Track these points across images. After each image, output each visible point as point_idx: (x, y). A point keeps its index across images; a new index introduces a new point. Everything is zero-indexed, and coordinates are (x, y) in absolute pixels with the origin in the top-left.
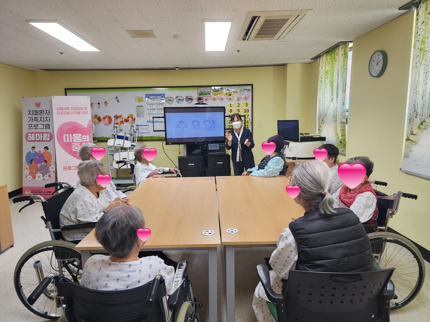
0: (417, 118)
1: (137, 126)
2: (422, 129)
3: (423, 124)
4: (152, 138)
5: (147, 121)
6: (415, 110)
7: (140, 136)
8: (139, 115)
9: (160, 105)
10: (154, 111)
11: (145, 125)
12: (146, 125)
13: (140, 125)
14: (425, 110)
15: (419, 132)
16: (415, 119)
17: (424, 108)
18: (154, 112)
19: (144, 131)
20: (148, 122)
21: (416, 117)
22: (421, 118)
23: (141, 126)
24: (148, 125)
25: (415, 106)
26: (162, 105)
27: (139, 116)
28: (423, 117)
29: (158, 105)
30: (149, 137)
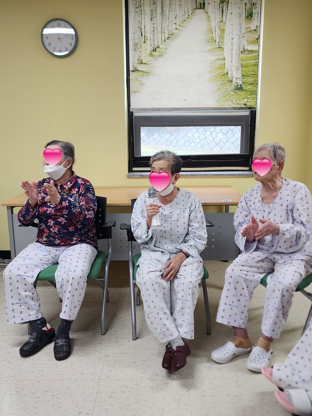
0: (147, 44)
2: (155, 57)
3: (156, 51)
6: (142, 34)
14: (157, 35)
15: (152, 60)
16: (143, 45)
17: (155, 31)
21: (145, 42)
22: (152, 43)
25: (141, 29)
28: (156, 42)
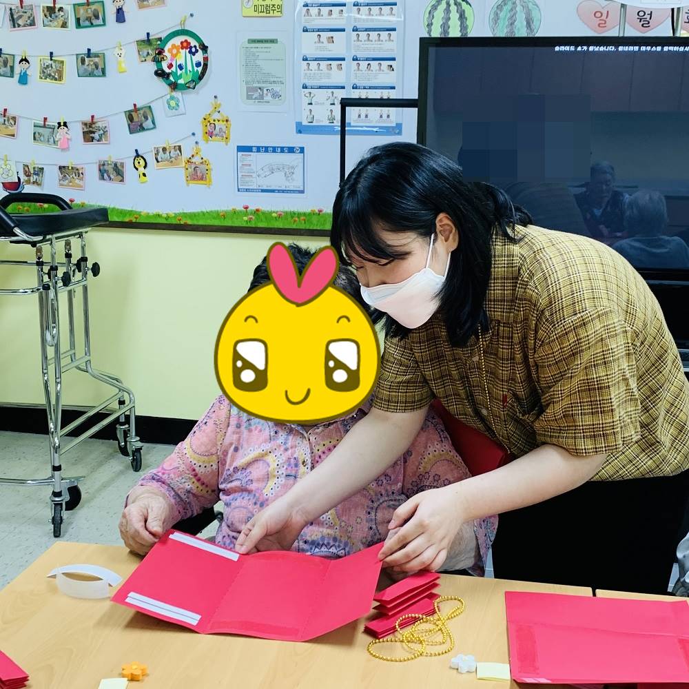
1: (241, 149)
4: (315, 219)
5: (299, 125)
7: (252, 208)
8: (255, 89)
9: (374, 35)
10: (340, 67)
11: (282, 150)
12: (291, 150)
13: (259, 149)
18: (337, 77)
19: (277, 181)
20: (301, 129)
23: (263, 156)
24: (302, 150)
26: (384, 34)
27: (256, 95)
29: (363, 35)
30: (299, 215)
